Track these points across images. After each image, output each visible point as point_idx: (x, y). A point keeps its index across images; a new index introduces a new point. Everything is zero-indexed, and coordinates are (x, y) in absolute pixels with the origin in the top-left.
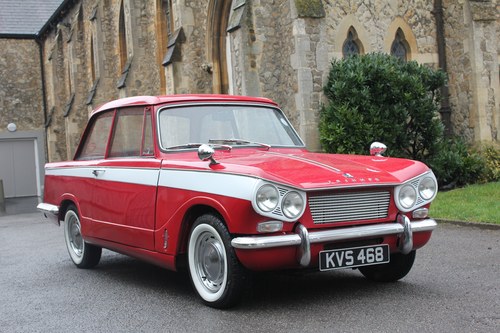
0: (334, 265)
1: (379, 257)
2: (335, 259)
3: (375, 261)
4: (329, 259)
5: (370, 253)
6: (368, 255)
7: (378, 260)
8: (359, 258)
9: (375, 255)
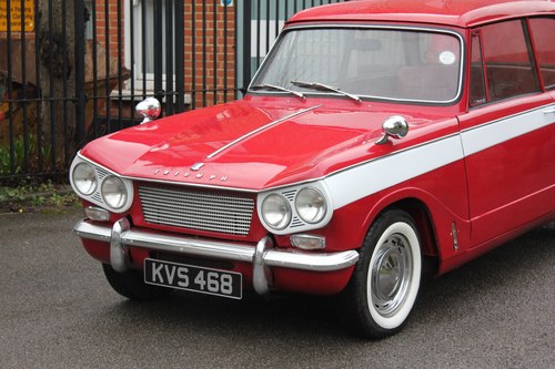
0: (162, 281)
1: (226, 288)
2: (163, 272)
3: (220, 292)
4: (156, 272)
5: (213, 278)
6: (210, 281)
7: (223, 291)
9: (220, 284)
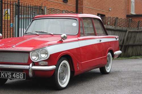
0: (4, 77)
1: (21, 77)
2: (4, 74)
3: (20, 78)
4: (2, 74)
5: (18, 75)
6: (17, 76)
7: (21, 78)
8: (13, 76)
9: (20, 76)
